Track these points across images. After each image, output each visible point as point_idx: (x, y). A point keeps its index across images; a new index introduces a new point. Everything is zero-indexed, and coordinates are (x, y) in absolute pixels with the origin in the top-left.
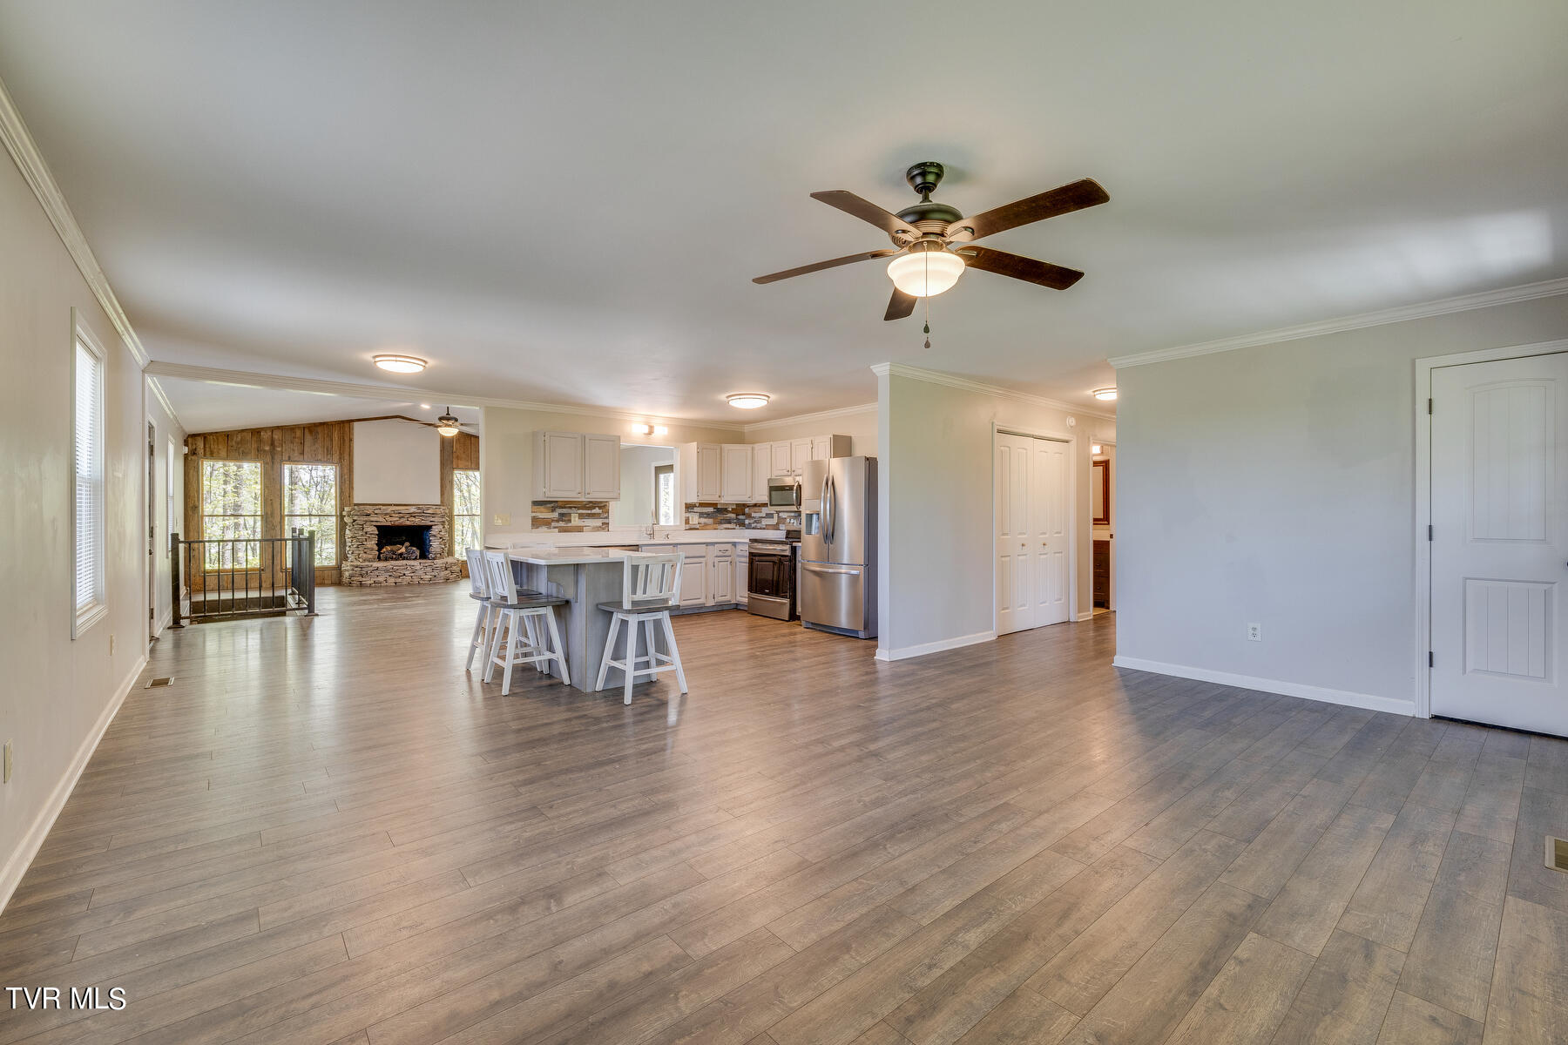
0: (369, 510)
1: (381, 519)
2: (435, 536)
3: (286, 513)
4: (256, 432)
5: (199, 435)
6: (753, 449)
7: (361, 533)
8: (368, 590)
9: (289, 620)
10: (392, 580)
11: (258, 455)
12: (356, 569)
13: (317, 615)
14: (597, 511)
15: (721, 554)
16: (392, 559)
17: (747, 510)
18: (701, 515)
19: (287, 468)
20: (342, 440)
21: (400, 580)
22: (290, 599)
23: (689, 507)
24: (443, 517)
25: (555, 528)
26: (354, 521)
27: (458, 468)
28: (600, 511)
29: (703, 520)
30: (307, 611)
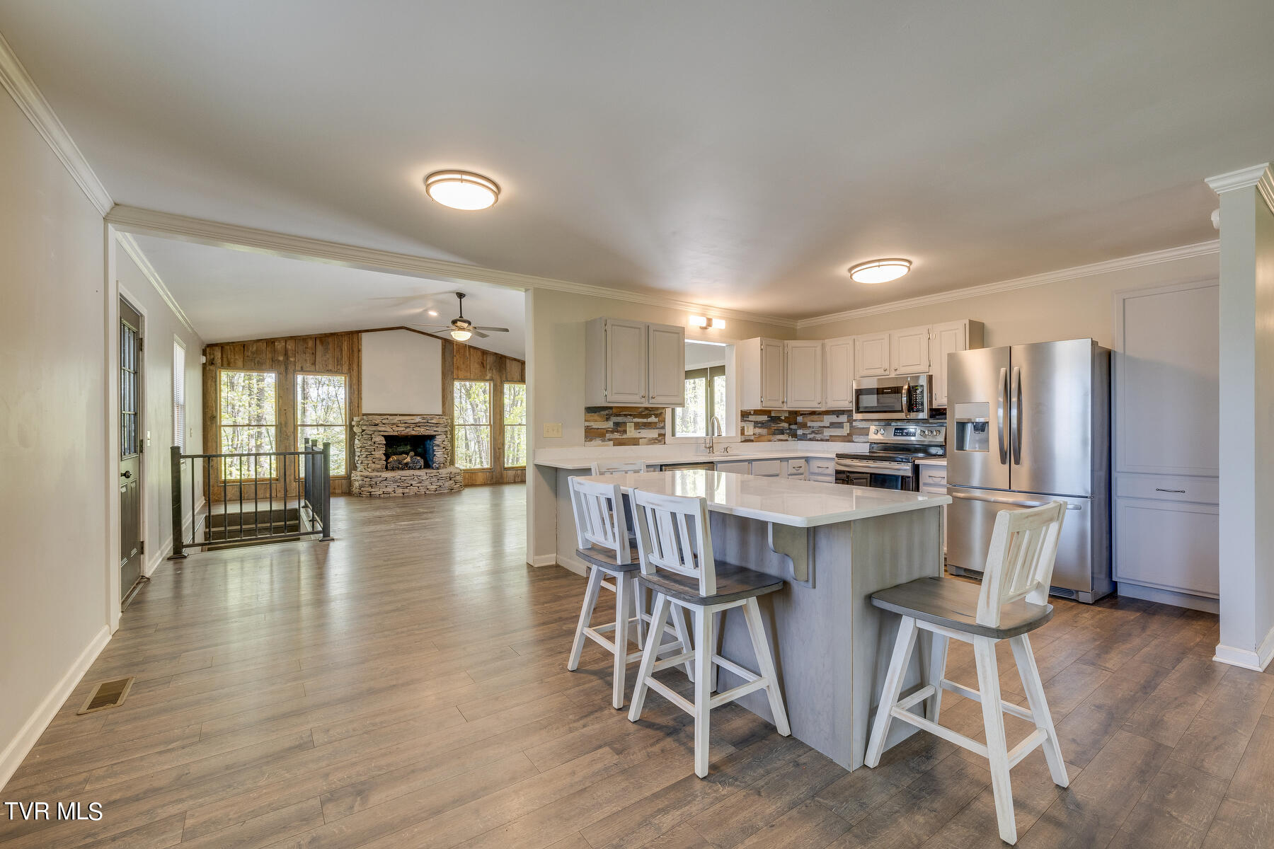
0: (377, 420)
1: (388, 429)
2: (438, 446)
3: (299, 423)
4: (271, 342)
5: (216, 345)
6: (823, 346)
7: (369, 443)
8: (378, 502)
9: (302, 546)
10: (400, 491)
11: (273, 364)
12: (365, 479)
13: (333, 540)
14: (653, 419)
15: (794, 471)
16: (398, 469)
17: (800, 419)
18: (756, 424)
19: (300, 378)
20: (351, 350)
21: (406, 491)
22: (302, 511)
23: (745, 415)
24: (446, 426)
25: (610, 440)
26: (363, 431)
27: (458, 379)
28: (656, 420)
29: (758, 431)
30: (322, 535)
